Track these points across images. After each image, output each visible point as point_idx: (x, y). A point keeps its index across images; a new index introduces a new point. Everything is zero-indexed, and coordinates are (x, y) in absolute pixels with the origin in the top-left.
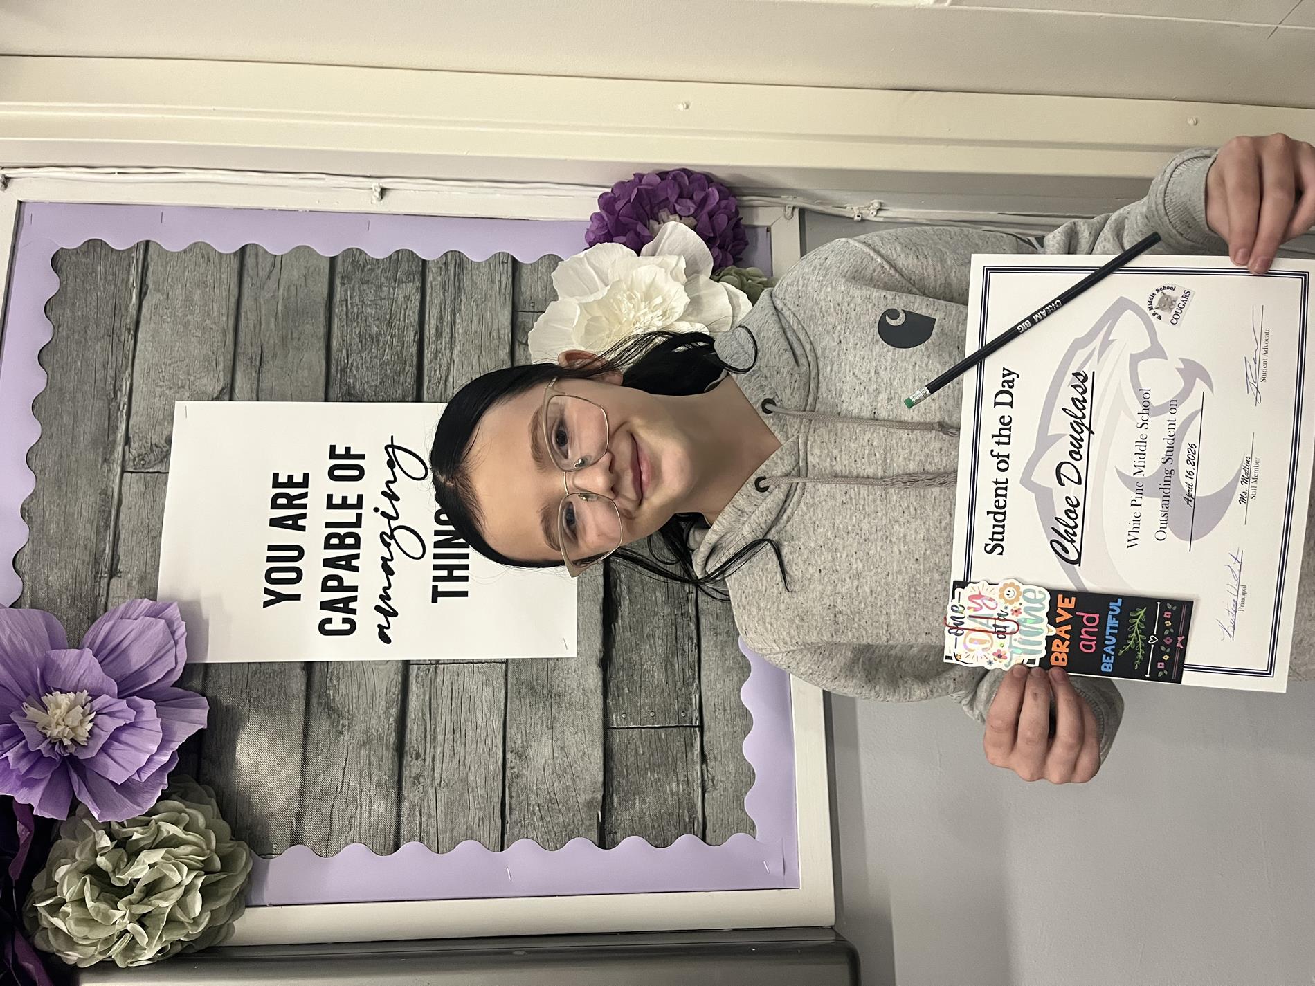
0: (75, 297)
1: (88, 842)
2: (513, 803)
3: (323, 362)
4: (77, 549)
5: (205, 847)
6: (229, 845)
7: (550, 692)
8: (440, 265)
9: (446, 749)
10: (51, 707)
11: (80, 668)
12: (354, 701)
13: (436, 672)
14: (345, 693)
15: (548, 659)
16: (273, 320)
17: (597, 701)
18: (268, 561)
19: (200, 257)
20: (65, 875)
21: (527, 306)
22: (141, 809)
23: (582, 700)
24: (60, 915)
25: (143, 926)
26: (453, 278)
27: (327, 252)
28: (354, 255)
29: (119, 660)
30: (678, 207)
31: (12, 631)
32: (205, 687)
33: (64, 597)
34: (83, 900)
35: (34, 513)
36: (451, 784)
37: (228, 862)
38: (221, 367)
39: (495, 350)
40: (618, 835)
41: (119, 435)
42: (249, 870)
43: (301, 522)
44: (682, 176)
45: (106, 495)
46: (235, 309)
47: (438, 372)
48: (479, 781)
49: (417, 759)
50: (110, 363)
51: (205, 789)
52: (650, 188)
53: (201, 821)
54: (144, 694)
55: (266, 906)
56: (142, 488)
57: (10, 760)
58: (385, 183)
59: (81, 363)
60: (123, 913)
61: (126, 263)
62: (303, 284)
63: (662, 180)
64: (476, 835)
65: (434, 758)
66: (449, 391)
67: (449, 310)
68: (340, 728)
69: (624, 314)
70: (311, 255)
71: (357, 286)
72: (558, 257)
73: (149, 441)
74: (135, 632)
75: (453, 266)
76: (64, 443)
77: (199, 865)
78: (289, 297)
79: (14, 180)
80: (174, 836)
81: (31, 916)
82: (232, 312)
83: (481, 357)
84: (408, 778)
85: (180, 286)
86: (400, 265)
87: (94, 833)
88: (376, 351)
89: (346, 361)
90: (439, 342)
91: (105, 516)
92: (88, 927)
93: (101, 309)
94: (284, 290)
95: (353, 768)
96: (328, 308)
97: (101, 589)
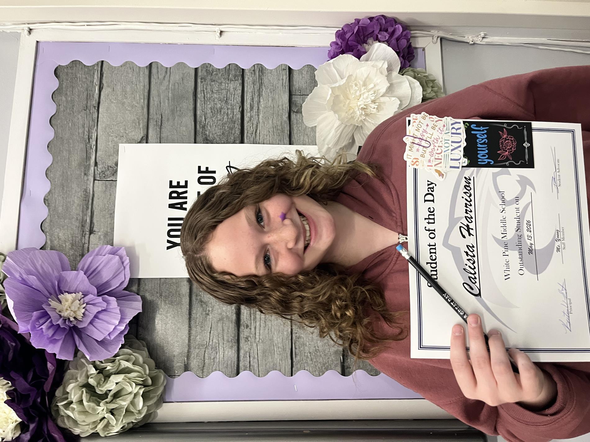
0: (67, 90)
1: (84, 371)
2: (297, 351)
3: (193, 123)
4: (73, 220)
5: (143, 373)
6: (155, 372)
8: (251, 71)
9: (262, 324)
10: (63, 301)
11: (78, 280)
16: (167, 101)
18: (168, 226)
19: (129, 69)
20: (73, 388)
21: (297, 92)
22: (110, 354)
24: (70, 409)
25: (113, 414)
26: (258, 78)
27: (193, 65)
28: (207, 67)
29: (97, 276)
30: (379, 36)
31: (42, 262)
32: (139, 290)
34: (82, 400)
35: (51, 202)
36: (265, 341)
37: (154, 379)
38: (141, 126)
39: (281, 115)
40: (352, 369)
41: (92, 161)
42: (165, 384)
43: (184, 206)
44: (381, 19)
45: (86, 192)
46: (147, 95)
47: (251, 128)
48: (279, 339)
49: (247, 328)
50: (86, 124)
51: (141, 343)
52: (365, 26)
53: (141, 360)
54: (110, 294)
55: (173, 402)
56: (104, 188)
57: (44, 330)
58: (223, 28)
59: (71, 124)
60: (102, 408)
61: (92, 73)
62: (181, 82)
63: (371, 21)
64: (278, 368)
65: (255, 328)
66: (258, 138)
67: (257, 95)
68: (207, 312)
69: (353, 93)
70: (185, 67)
71: (209, 83)
72: (313, 66)
73: (107, 164)
74: (104, 262)
75: (258, 72)
76: (65, 165)
77: (141, 383)
78: (174, 89)
79: (35, 30)
80: (128, 367)
81: (56, 409)
82: (146, 97)
83: (274, 120)
84: (242, 338)
85: (119, 84)
86: (231, 71)
87: (87, 366)
88: (220, 117)
89: (204, 122)
90: (252, 112)
91: (86, 203)
92: (85, 415)
93: (81, 96)
94: (172, 85)
95: (215, 332)
96: (194, 94)
97: (86, 240)
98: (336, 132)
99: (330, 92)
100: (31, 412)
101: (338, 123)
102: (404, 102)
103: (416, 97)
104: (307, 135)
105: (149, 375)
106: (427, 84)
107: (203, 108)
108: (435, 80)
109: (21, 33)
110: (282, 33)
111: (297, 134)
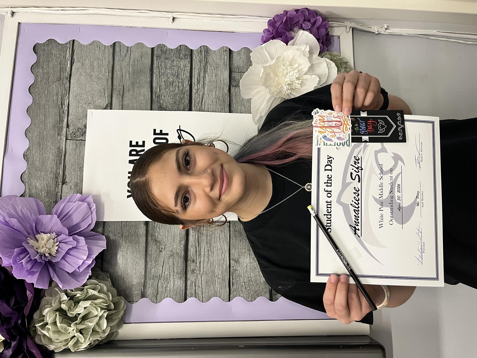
0: (43, 64)
1: (57, 298)
2: (234, 281)
3: (150, 93)
4: (48, 172)
5: (107, 299)
6: (117, 298)
8: (198, 52)
9: (205, 259)
10: (40, 240)
11: (52, 223)
12: (166, 238)
14: (162, 234)
16: (128, 75)
19: (96, 47)
20: (48, 312)
21: (236, 69)
22: (80, 283)
24: (46, 329)
25: (81, 333)
26: (204, 57)
27: (150, 45)
28: (162, 47)
29: (68, 219)
30: (303, 25)
31: (22, 207)
32: (104, 230)
33: (43, 193)
34: (56, 322)
35: (29, 157)
36: (208, 274)
37: (116, 304)
38: (106, 95)
39: (222, 89)
40: (277, 296)
41: (64, 124)
42: (125, 309)
44: (305, 11)
45: (59, 149)
46: (112, 69)
47: (198, 98)
48: (219, 272)
49: (193, 263)
50: (59, 93)
51: (105, 275)
52: (291, 16)
53: (105, 288)
54: (80, 234)
55: (131, 323)
56: (75, 146)
57: (24, 264)
58: (175, 15)
59: (47, 92)
60: (73, 328)
61: (65, 49)
62: (140, 59)
63: (296, 13)
64: (218, 295)
65: (200, 262)
66: (203, 107)
67: (203, 71)
68: (161, 249)
69: (281, 71)
70: (143, 47)
71: (163, 60)
72: (249, 49)
73: (77, 126)
74: (74, 207)
75: (204, 52)
76: (41, 127)
77: (105, 307)
78: (134, 65)
79: (17, 13)
80: (94, 295)
81: (33, 329)
82: (111, 71)
83: (216, 92)
84: (189, 271)
85: (88, 60)
86: (182, 51)
87: (60, 294)
88: (172, 89)
89: (159, 93)
90: (199, 85)
91: (60, 158)
92: (59, 334)
93: (55, 69)
94: (132, 62)
95: (166, 266)
96: (151, 69)
97: (59, 189)
98: (267, 104)
99: (263, 70)
100: (13, 331)
101: (269, 96)
102: (322, 79)
103: (332, 75)
104: (244, 105)
105: (112, 301)
106: (341, 66)
107: (158, 81)
108: (348, 62)
109: (5, 15)
110: (224, 21)
111: (236, 105)
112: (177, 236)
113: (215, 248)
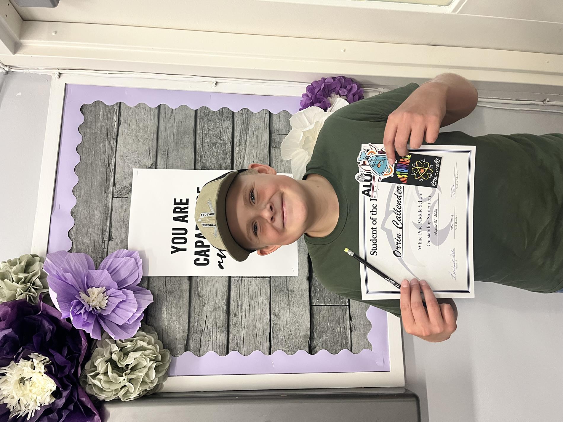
0: (90, 125)
1: (108, 349)
2: (274, 335)
3: (193, 154)
4: (95, 229)
5: (155, 351)
6: (163, 350)
7: (288, 290)
8: (239, 114)
9: (246, 314)
10: (91, 294)
11: (101, 277)
12: (209, 293)
13: (242, 281)
14: (205, 289)
15: (286, 277)
16: (172, 136)
17: (307, 294)
18: (172, 235)
19: (142, 109)
20: (100, 362)
21: (275, 132)
22: (129, 335)
23: (301, 294)
24: (97, 379)
25: (131, 383)
26: (245, 119)
27: (194, 107)
28: (205, 109)
29: (116, 274)
30: (340, 92)
31: (75, 262)
32: (148, 286)
33: (90, 249)
34: (107, 372)
35: (76, 214)
36: (249, 327)
37: (164, 357)
38: (151, 155)
39: (263, 150)
40: (317, 349)
41: (111, 182)
42: (170, 361)
43: (186, 219)
44: (342, 79)
45: (106, 207)
46: (157, 131)
47: (240, 158)
48: (260, 326)
49: (235, 317)
50: (106, 152)
51: (153, 328)
52: (329, 83)
53: (153, 340)
54: (128, 288)
55: (176, 376)
56: (121, 204)
58: (218, 80)
59: (94, 152)
60: (123, 378)
61: (112, 111)
62: (184, 121)
63: (334, 80)
64: (259, 348)
65: (242, 317)
66: (245, 167)
67: (244, 133)
68: (204, 304)
70: (187, 109)
71: (206, 122)
72: (289, 113)
73: (123, 185)
74: (122, 263)
75: (245, 114)
76: (88, 185)
77: (154, 358)
78: (179, 126)
79: (63, 75)
80: (143, 346)
81: (83, 380)
82: (156, 132)
83: (257, 153)
84: (231, 324)
85: (134, 121)
86: (224, 113)
87: (111, 345)
88: (215, 149)
89: (202, 153)
90: (240, 146)
91: (106, 216)
92: (109, 384)
93: (102, 130)
94: (177, 123)
95: (209, 320)
96: (194, 131)
97: (105, 246)
99: (302, 134)
100: (65, 381)
101: (308, 157)
104: (283, 165)
105: (159, 353)
107: (202, 142)
109: (52, 76)
110: (264, 85)
111: (275, 165)
112: (219, 291)
113: (256, 302)
